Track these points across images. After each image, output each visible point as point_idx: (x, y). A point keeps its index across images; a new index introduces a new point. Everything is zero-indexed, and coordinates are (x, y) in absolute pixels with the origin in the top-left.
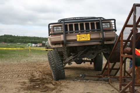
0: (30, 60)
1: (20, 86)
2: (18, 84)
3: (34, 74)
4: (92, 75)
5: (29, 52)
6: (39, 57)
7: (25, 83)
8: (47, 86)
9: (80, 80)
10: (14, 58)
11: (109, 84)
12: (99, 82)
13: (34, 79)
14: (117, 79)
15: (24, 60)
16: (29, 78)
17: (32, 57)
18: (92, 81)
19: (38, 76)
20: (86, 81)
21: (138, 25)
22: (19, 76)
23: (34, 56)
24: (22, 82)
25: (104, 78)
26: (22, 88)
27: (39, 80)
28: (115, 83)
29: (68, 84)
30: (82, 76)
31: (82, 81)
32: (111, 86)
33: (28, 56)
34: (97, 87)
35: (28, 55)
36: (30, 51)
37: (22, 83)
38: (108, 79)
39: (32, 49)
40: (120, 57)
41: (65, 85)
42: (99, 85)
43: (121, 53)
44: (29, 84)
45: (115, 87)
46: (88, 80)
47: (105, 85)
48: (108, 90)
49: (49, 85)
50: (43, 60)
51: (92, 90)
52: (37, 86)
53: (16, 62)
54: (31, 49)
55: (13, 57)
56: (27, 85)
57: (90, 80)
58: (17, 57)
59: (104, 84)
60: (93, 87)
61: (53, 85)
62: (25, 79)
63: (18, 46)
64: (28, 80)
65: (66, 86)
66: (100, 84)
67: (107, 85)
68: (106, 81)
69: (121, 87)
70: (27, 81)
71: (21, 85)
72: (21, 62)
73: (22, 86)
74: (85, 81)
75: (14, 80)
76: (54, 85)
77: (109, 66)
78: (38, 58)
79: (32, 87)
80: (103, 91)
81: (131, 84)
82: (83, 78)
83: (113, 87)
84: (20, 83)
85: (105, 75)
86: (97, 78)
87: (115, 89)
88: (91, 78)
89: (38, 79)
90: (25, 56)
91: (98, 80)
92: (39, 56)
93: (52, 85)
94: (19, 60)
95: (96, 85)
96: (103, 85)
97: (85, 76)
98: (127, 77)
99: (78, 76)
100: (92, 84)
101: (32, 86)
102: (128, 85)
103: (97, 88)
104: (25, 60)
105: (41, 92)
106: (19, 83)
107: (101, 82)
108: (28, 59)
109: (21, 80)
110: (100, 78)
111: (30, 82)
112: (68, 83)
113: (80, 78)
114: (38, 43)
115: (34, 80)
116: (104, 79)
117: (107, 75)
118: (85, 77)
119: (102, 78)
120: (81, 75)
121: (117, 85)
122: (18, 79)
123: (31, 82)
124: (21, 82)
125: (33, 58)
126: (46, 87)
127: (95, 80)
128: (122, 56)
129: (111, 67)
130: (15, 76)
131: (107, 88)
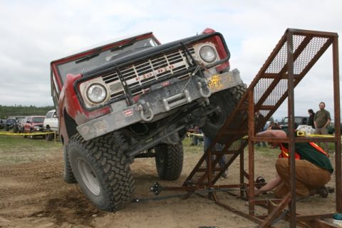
11: (217, 203)
31: (156, 201)
32: (223, 209)
38: (211, 193)
43: (251, 133)
48: (226, 217)
51: (193, 220)
68: (202, 197)
80: (215, 220)
87: (236, 212)
92: (12, 150)
97: (161, 189)
103: (198, 215)
116: (198, 194)
120: (152, 188)
131: (219, 213)
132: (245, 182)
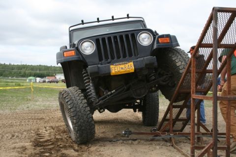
0: (32, 106)
1: (17, 154)
2: (13, 152)
3: (41, 131)
4: (142, 131)
5: (30, 92)
6: (49, 101)
7: (24, 149)
8: (64, 154)
9: (122, 141)
10: (4, 104)
11: (172, 146)
12: (156, 143)
13: (41, 140)
14: (186, 137)
15: (22, 107)
16: (33, 139)
17: (37, 101)
18: (142, 142)
19: (48, 135)
20: (133, 142)
21: (221, 43)
22: (13, 136)
23: (40, 100)
24: (20, 147)
25: (163, 136)
27: (51, 142)
28: (182, 145)
29: (102, 149)
30: (125, 134)
31: (125, 142)
32: (175, 150)
33: (30, 100)
34: (152, 152)
35: (29, 98)
36: (33, 90)
37: (19, 150)
38: (171, 138)
39: (36, 87)
40: (192, 99)
41: (96, 150)
42: (155, 149)
43: (193, 92)
44: (32, 150)
45: (183, 151)
46: (136, 140)
47: (166, 148)
49: (68, 151)
50: (56, 106)
52: (47, 154)
53: (7, 111)
54: (33, 88)
55: (3, 101)
56: (29, 152)
57: (139, 140)
58: (9, 101)
59: (164, 147)
60: (145, 152)
61: (75, 150)
62: (25, 142)
63: (12, 82)
64: (31, 143)
65: (98, 152)
66: (158, 147)
67: (168, 148)
68: (166, 141)
69: (193, 152)
70: (28, 144)
71: (18, 152)
72: (17, 110)
73: (20, 155)
74: (130, 142)
75: (6, 145)
76: (77, 151)
77: (171, 114)
78: (48, 103)
79: (38, 156)
81: (212, 147)
82: (128, 137)
83: (179, 151)
84: (16, 150)
85: (165, 131)
86: (151, 137)
87: (184, 154)
88: (141, 136)
89: (48, 140)
90: (23, 99)
91: (152, 140)
92: (49, 99)
93: (73, 151)
94: (14, 107)
95: (150, 148)
96: (162, 148)
97: (130, 133)
98: (203, 134)
99: (118, 133)
100: (144, 147)
101: (38, 154)
102: (206, 148)
103: (151, 154)
104: (25, 108)
106: (14, 148)
107: (158, 142)
108: (29, 105)
109: (18, 144)
110: (157, 136)
111: (34, 148)
112: (101, 146)
113: (122, 136)
114: (46, 77)
115: (40, 142)
116: (163, 138)
117: (168, 131)
118: (130, 136)
119: (160, 136)
120: (123, 132)
121: (187, 148)
122: (13, 141)
123: (35, 146)
124: (17, 147)
125: (37, 103)
127: (147, 140)
128: (194, 98)
129: (174, 116)
130: (7, 137)
131: (169, 154)
132: (201, 131)
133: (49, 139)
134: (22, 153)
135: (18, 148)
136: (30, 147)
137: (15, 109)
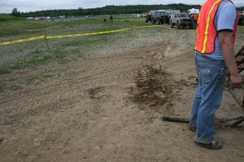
0: (136, 43)
2: (125, 92)
3: (141, 71)
6: (145, 37)
7: (131, 88)
10: (119, 41)
13: (142, 81)
15: (129, 45)
16: (137, 80)
17: (137, 37)
19: (145, 75)
23: (140, 36)
26: (130, 98)
27: (147, 82)
29: (181, 92)
33: (134, 36)
37: (129, 90)
41: (176, 94)
44: (137, 91)
49: (159, 92)
50: (150, 42)
52: (146, 95)
53: (121, 50)
55: (118, 38)
58: (121, 38)
62: (132, 83)
63: (122, 19)
64: (136, 84)
65: (178, 95)
70: (134, 85)
73: (130, 95)
75: (121, 84)
76: (164, 92)
78: (145, 39)
90: (130, 35)
93: (161, 92)
101: (140, 95)
105: (150, 106)
106: (126, 89)
108: (133, 42)
109: (128, 84)
111: (137, 88)
114: (143, 12)
115: (141, 83)
122: (125, 81)
123: (138, 87)
125: (139, 40)
126: (156, 97)
133: (147, 80)
134: (131, 94)
135: (129, 88)
136: (135, 87)
137: (125, 48)
